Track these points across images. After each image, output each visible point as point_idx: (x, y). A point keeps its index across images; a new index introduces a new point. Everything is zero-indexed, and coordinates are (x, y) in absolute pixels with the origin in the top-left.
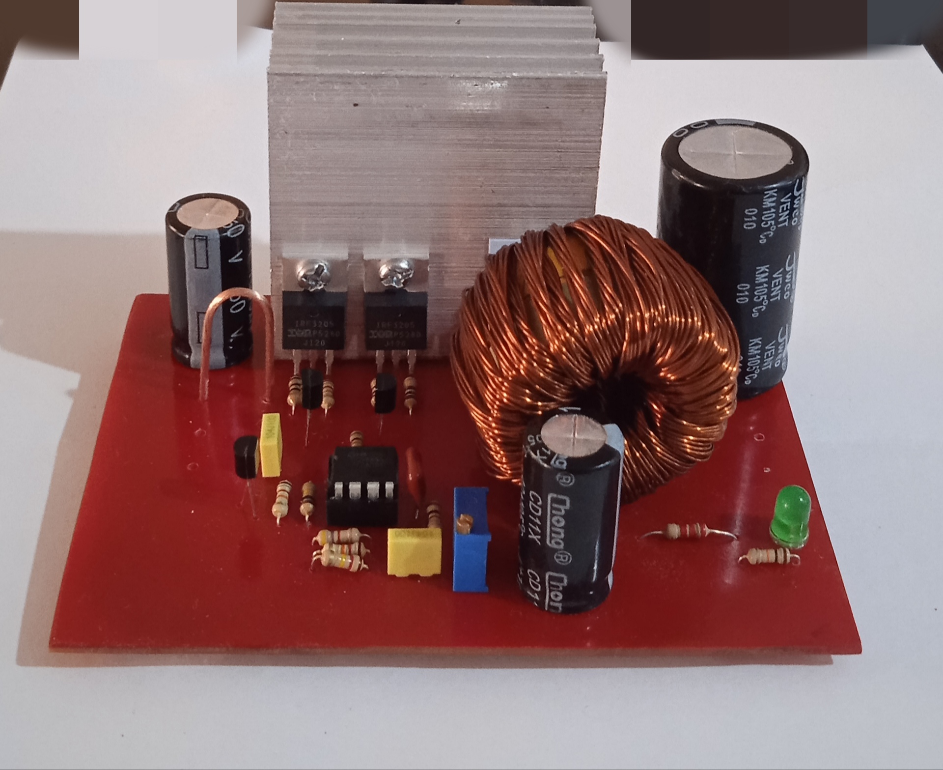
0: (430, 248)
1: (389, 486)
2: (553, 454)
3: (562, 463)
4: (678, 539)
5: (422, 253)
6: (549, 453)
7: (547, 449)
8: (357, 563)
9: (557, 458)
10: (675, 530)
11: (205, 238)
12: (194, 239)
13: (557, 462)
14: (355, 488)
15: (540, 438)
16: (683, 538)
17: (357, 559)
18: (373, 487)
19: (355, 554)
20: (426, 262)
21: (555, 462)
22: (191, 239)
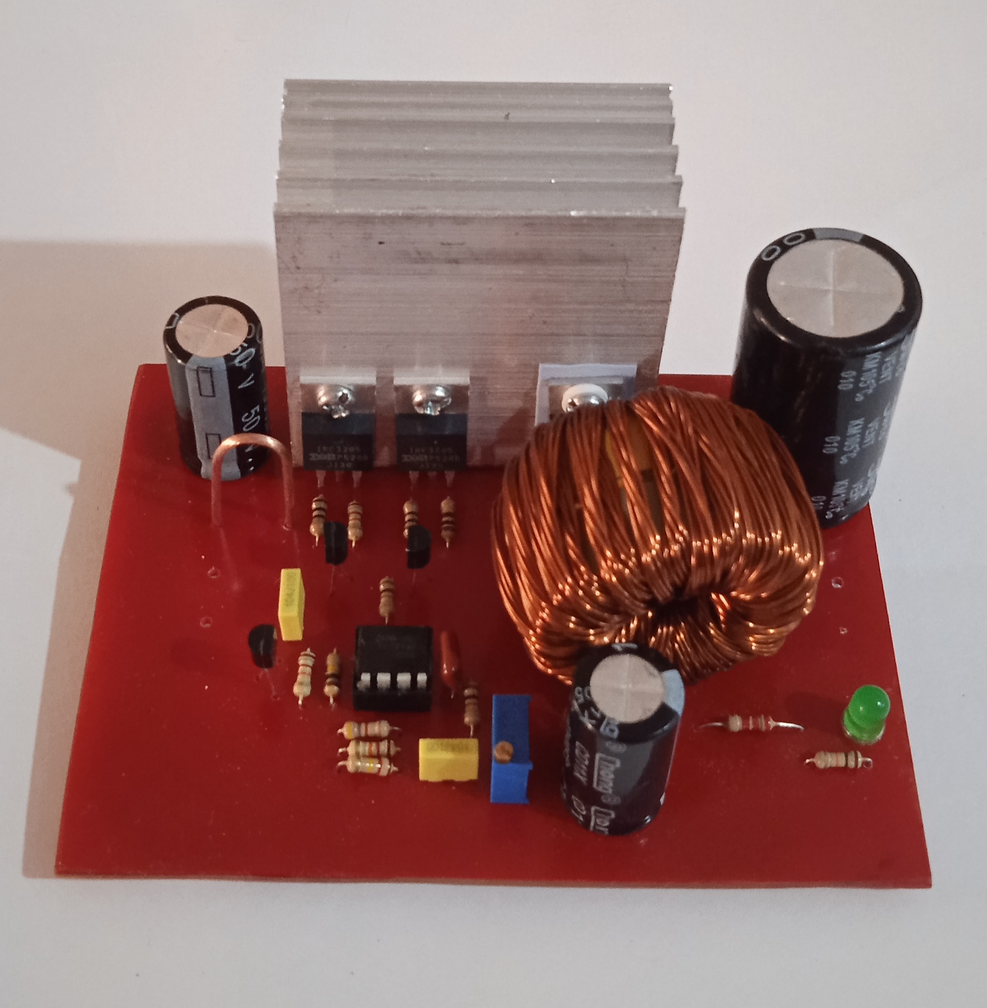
0: (471, 372)
1: (422, 678)
2: (603, 717)
3: (612, 731)
4: (740, 732)
5: (461, 378)
6: (598, 715)
7: (597, 710)
8: (386, 768)
9: (608, 724)
10: (736, 724)
11: (209, 369)
12: (197, 371)
13: (607, 730)
14: (384, 678)
15: (589, 694)
16: (744, 732)
17: (386, 762)
18: (404, 679)
19: (385, 756)
20: (466, 388)
21: (605, 729)
22: (194, 370)
